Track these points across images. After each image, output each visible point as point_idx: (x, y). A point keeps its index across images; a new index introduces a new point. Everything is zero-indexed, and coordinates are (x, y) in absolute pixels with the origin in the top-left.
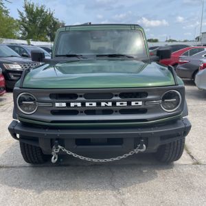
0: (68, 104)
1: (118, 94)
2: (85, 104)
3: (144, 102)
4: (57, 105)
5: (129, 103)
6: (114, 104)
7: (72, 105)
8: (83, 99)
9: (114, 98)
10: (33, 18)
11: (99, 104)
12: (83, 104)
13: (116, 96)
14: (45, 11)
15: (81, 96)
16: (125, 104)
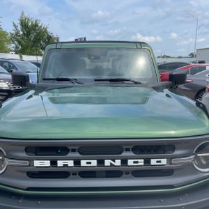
0: (54, 163)
1: (131, 147)
2: (79, 163)
3: (170, 159)
4: (37, 163)
5: (147, 161)
6: (124, 162)
7: (60, 163)
8: (77, 155)
9: (125, 154)
10: (27, 32)
11: (101, 162)
12: (77, 162)
13: (127, 150)
14: (40, 25)
15: (74, 151)
16: (141, 162)
